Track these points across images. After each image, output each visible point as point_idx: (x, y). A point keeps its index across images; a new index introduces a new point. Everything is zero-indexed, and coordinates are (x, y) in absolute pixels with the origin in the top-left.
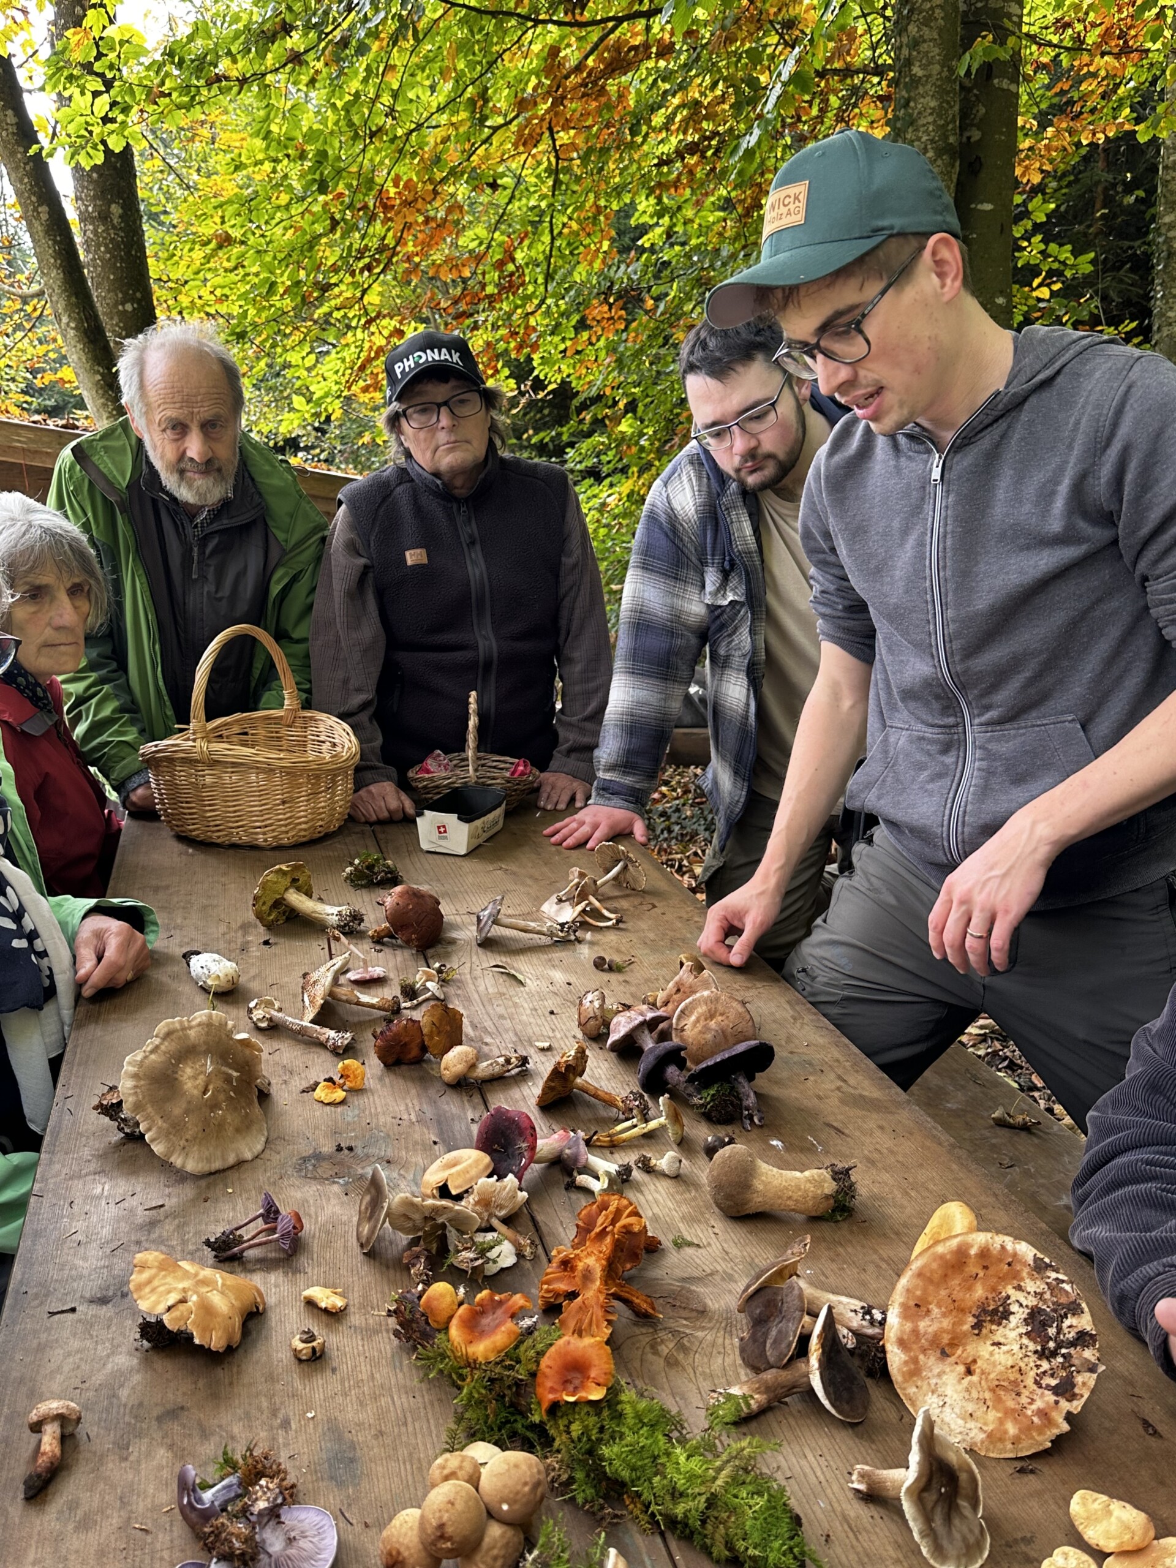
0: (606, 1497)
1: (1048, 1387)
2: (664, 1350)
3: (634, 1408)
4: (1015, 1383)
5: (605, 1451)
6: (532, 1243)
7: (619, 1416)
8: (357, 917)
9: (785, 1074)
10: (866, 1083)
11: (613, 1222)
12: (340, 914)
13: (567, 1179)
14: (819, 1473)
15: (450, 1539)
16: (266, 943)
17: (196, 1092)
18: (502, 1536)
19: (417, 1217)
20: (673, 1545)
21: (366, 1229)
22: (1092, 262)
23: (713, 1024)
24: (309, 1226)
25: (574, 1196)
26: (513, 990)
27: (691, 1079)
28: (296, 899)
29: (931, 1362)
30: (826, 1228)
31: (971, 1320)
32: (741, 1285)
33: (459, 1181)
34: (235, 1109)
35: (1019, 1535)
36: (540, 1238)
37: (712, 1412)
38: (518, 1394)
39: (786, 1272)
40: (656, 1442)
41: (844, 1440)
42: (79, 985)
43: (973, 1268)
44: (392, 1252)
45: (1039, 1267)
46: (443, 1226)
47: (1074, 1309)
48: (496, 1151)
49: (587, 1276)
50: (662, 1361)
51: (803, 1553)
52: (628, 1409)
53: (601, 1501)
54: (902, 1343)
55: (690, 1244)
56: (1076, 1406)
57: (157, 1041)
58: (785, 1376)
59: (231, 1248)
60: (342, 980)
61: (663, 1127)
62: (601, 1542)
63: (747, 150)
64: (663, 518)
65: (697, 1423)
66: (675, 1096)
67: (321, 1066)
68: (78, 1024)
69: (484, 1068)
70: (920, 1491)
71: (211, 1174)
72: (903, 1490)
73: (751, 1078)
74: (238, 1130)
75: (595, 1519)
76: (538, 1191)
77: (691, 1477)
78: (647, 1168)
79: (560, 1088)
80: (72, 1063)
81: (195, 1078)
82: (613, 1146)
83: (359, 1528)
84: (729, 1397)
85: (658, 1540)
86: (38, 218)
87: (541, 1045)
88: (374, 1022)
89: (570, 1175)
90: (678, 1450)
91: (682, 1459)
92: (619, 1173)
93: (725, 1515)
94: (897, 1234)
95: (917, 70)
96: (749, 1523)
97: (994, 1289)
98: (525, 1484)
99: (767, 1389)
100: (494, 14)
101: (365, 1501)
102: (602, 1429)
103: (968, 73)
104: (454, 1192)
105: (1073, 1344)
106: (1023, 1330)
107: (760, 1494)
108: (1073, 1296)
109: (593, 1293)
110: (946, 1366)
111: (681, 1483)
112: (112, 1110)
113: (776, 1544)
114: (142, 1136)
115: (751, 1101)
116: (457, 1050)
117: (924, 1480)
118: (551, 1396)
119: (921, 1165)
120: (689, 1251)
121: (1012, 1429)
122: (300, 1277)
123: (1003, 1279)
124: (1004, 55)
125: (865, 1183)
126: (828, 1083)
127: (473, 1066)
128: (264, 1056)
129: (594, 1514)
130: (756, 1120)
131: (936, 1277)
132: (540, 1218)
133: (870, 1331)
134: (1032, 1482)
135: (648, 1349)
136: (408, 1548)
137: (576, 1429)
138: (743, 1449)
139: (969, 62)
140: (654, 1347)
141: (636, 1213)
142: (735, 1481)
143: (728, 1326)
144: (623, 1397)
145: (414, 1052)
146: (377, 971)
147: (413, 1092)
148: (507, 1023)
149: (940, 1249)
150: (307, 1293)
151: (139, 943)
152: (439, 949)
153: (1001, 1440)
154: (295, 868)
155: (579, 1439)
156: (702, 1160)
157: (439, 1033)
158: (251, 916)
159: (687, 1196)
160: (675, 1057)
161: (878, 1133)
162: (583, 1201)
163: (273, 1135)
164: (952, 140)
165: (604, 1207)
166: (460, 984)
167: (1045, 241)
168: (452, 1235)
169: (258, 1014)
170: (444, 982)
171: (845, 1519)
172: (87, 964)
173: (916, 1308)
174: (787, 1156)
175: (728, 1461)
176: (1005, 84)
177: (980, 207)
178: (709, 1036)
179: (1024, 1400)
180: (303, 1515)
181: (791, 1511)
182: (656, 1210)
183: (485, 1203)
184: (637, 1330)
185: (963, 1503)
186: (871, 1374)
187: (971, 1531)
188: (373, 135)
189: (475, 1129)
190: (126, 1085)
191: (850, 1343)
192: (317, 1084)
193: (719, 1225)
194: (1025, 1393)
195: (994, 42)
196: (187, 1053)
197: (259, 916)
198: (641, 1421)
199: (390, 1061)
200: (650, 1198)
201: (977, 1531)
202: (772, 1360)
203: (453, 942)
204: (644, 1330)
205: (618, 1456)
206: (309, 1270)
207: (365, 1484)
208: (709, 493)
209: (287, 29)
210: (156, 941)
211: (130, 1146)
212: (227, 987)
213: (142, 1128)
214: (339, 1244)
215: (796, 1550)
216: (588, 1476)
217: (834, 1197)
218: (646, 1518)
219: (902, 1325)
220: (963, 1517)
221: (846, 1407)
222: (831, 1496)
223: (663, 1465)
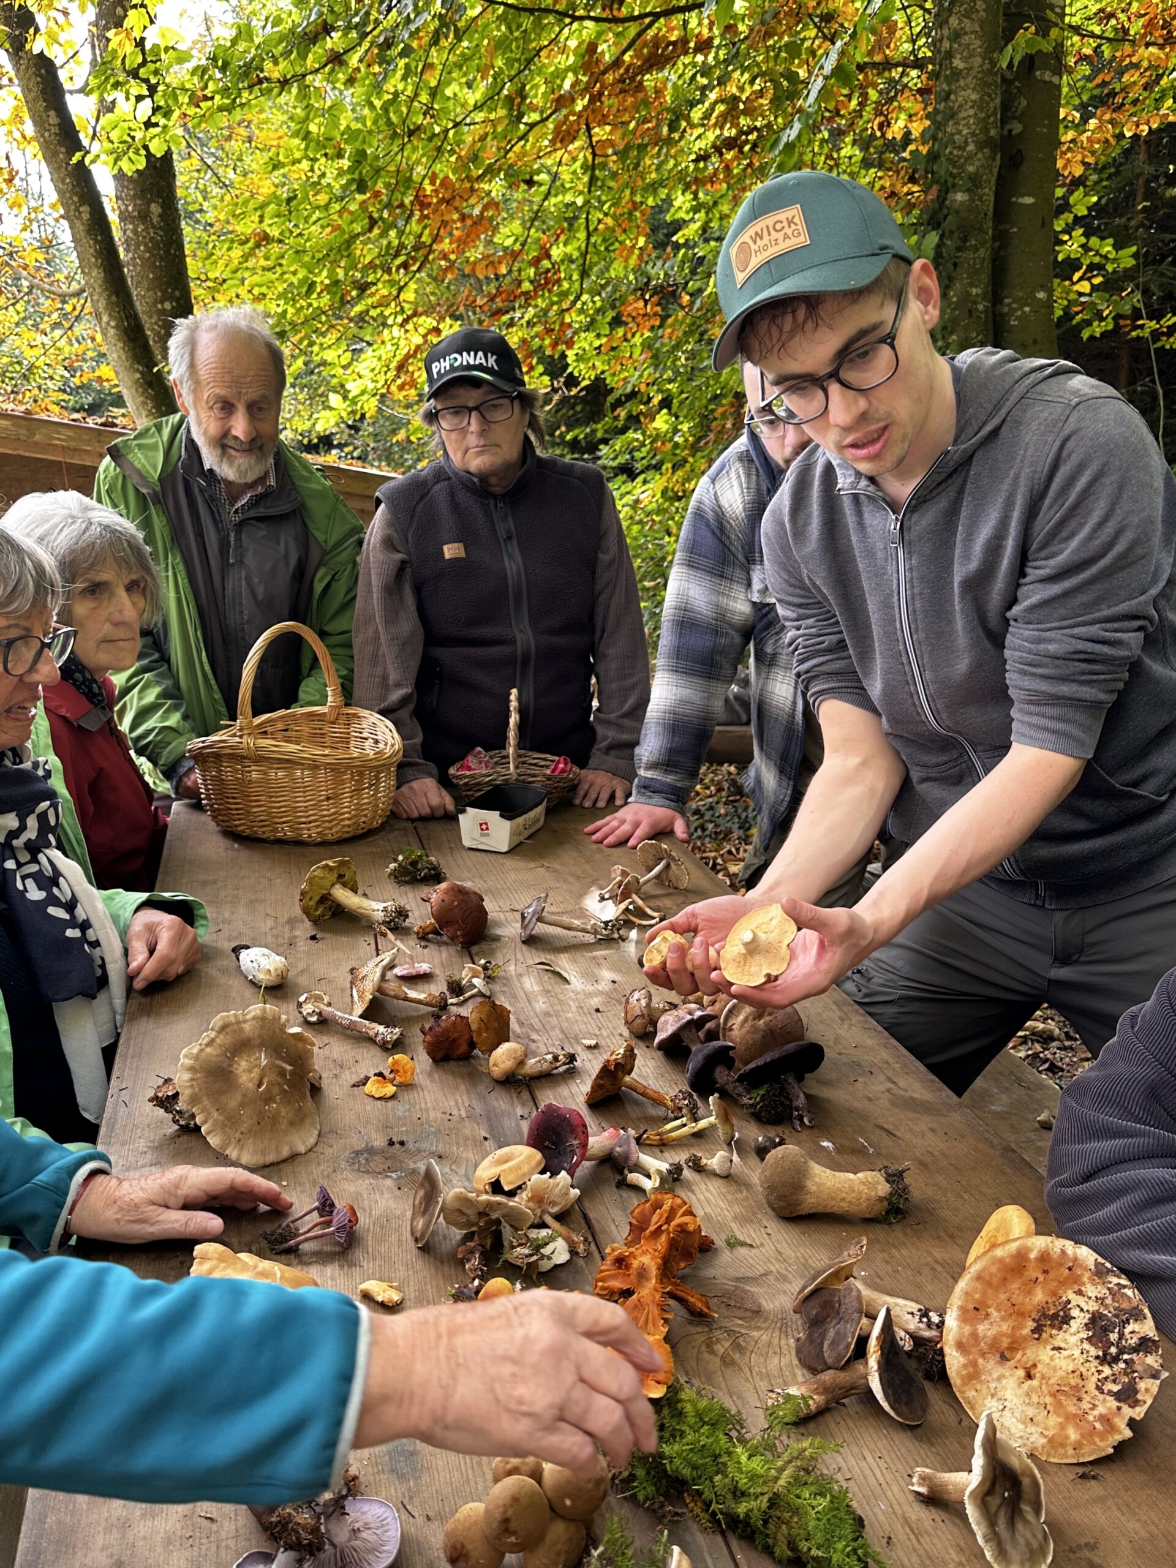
0: (666, 1495)
1: (1110, 1393)
2: (720, 1349)
3: (694, 1406)
4: (1076, 1388)
5: (666, 1449)
6: (586, 1240)
7: (680, 1415)
8: (402, 913)
9: (834, 1075)
10: (917, 1085)
11: (668, 1221)
12: (385, 910)
13: (618, 1177)
14: (879, 1475)
15: (514, 1533)
16: (313, 938)
17: (250, 1085)
18: (566, 1533)
19: (471, 1213)
20: (735, 1544)
21: (420, 1223)
22: (1135, 256)
23: (760, 1024)
24: (363, 1220)
25: (625, 1194)
26: (558, 987)
27: (741, 1079)
28: (342, 895)
29: (990, 1366)
30: (879, 1230)
31: (1031, 1325)
32: (796, 1287)
33: (511, 1177)
34: (289, 1102)
35: (1083, 1541)
36: (592, 1234)
37: (771, 1412)
39: (843, 1274)
40: (717, 1440)
41: (903, 1442)
42: (131, 978)
43: (1033, 1273)
44: (446, 1247)
45: (1100, 1273)
46: (498, 1222)
47: (1137, 1315)
48: (547, 1147)
49: (642, 1274)
50: (718, 1361)
51: (866, 1554)
52: (688, 1408)
53: (662, 1499)
54: (960, 1346)
55: (743, 1244)
56: (1139, 1413)
57: (213, 1034)
58: (843, 1377)
59: (287, 1241)
60: (389, 975)
61: (712, 1126)
62: (664, 1539)
63: (787, 144)
64: (710, 515)
65: (756, 1424)
66: (724, 1095)
67: (370, 1062)
68: (131, 1016)
69: (532, 1065)
70: (985, 1495)
71: (265, 1166)
72: (967, 1492)
73: (800, 1079)
74: (292, 1124)
75: (657, 1517)
76: (589, 1187)
77: (753, 1477)
78: (698, 1167)
79: (609, 1087)
80: (126, 1056)
81: (250, 1071)
82: (663, 1145)
83: (420, 1520)
84: (788, 1398)
85: (719, 1539)
86: (79, 218)
87: (588, 1042)
88: (421, 1017)
89: (621, 1172)
90: (739, 1450)
91: (744, 1459)
92: (669, 1172)
93: (787, 1515)
94: (952, 1237)
95: (958, 63)
96: (812, 1524)
97: (1054, 1294)
98: (589, 1481)
99: (825, 1390)
100: (531, 11)
101: (426, 1495)
103: (1010, 65)
104: (506, 1188)
105: (1135, 1350)
106: (1084, 1335)
107: (822, 1494)
108: (1135, 1302)
109: (649, 1291)
110: (1005, 1370)
111: (743, 1481)
112: (166, 1102)
113: (840, 1546)
114: (197, 1129)
115: (801, 1101)
116: (505, 1047)
117: (988, 1484)
119: (973, 1169)
120: (743, 1251)
121: (1073, 1434)
122: (356, 1272)
123: (1064, 1283)
124: (1047, 47)
125: (918, 1186)
126: (878, 1086)
127: (521, 1063)
128: (316, 1050)
129: (654, 1511)
130: (806, 1121)
131: (995, 1281)
132: (592, 1215)
133: (927, 1334)
134: (1094, 1488)
135: (703, 1348)
136: (471, 1541)
138: (804, 1450)
139: (1011, 54)
140: (710, 1345)
141: (690, 1213)
142: (798, 1482)
143: (784, 1328)
144: (683, 1396)
145: (463, 1048)
146: (424, 967)
147: (462, 1087)
148: (554, 1021)
149: (999, 1252)
150: (363, 1286)
151: (190, 937)
152: (484, 946)
153: (1063, 1445)
154: (342, 864)
156: (754, 1160)
157: (487, 1029)
158: (298, 911)
159: (739, 1196)
160: (723, 1057)
161: (930, 1135)
162: (634, 1200)
163: (326, 1129)
164: (993, 132)
165: (658, 1206)
166: (507, 981)
167: (1086, 235)
168: (507, 1231)
169: (308, 1008)
170: (489, 979)
171: (906, 1521)
172: (139, 956)
173: (975, 1311)
174: (838, 1158)
175: (790, 1462)
176: (1047, 76)
177: (1021, 200)
178: (757, 1036)
179: (1085, 1405)
180: (366, 1507)
181: (853, 1513)
182: (708, 1210)
183: (538, 1199)
184: (693, 1329)
185: (1026, 1508)
186: (928, 1376)
187: (1034, 1536)
188: (411, 133)
189: (525, 1126)
190: (182, 1079)
191: (908, 1345)
192: (367, 1079)
193: (773, 1226)
194: (1087, 1398)
195: (1037, 33)
196: (241, 1046)
197: (306, 911)
198: (701, 1420)
199: (439, 1056)
200: (701, 1197)
201: (1040, 1536)
202: (830, 1361)
203: (497, 939)
204: (699, 1329)
205: (679, 1454)
206: (365, 1264)
207: (425, 1478)
208: (759, 490)
209: (327, 29)
210: (204, 934)
211: (185, 1138)
212: (278, 981)
213: (198, 1120)
214: (393, 1238)
215: (860, 1552)
216: (648, 1473)
217: (888, 1198)
218: (707, 1516)
219: (960, 1327)
220: (1026, 1522)
221: (905, 1409)
222: (892, 1498)
223: (724, 1464)
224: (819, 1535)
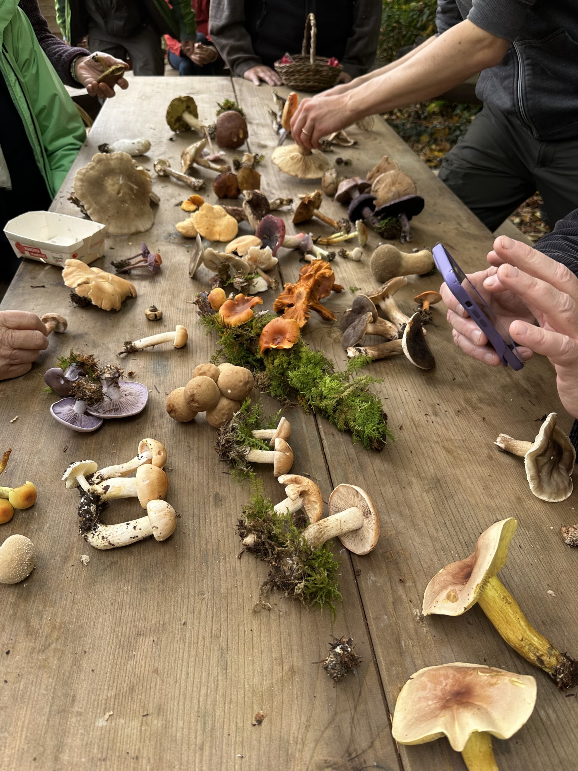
0: (289, 396)
2: (334, 336)
3: (307, 354)
5: (290, 374)
6: (276, 282)
7: (299, 359)
9: (428, 220)
11: (316, 271)
13: (301, 257)
14: (403, 398)
15: (197, 402)
16: (172, 139)
17: (114, 193)
18: (228, 405)
19: (217, 262)
20: (319, 420)
21: (192, 266)
23: (393, 189)
24: (165, 263)
25: (302, 264)
27: (377, 214)
28: (189, 119)
33: (243, 249)
34: (135, 205)
36: (281, 279)
38: (251, 344)
40: (316, 372)
44: (205, 279)
46: (230, 267)
48: (265, 238)
49: (299, 296)
50: (332, 341)
51: (384, 431)
52: (304, 355)
53: (285, 397)
57: (94, 164)
58: (389, 345)
59: (124, 267)
61: (355, 238)
62: (279, 413)
65: (341, 367)
66: (365, 221)
67: (186, 194)
71: (122, 235)
73: (409, 219)
74: (136, 215)
75: (281, 404)
76: (284, 259)
77: (331, 389)
78: (344, 256)
79: (305, 214)
82: (328, 245)
83: (162, 394)
85: (312, 417)
87: (301, 196)
89: (303, 254)
90: (327, 376)
91: (328, 381)
92: (328, 256)
93: (346, 409)
96: (358, 414)
98: (241, 381)
99: (379, 349)
101: (168, 384)
102: (289, 364)
104: (240, 254)
107: (367, 402)
109: (300, 305)
111: (325, 392)
112: (76, 201)
113: (370, 425)
115: (407, 228)
118: (265, 345)
126: (451, 226)
129: (280, 402)
130: (408, 239)
132: (284, 272)
135: (326, 334)
136: (178, 405)
137: (277, 362)
138: (361, 380)
140: (329, 334)
141: (328, 268)
142: (354, 394)
144: (303, 349)
145: (234, 192)
155: (278, 366)
157: (247, 183)
160: (369, 202)
162: (305, 266)
163: (156, 221)
165: (313, 264)
168: (232, 270)
169: (158, 168)
171: (412, 420)
175: (353, 384)
178: (390, 195)
181: (381, 411)
182: (345, 275)
183: (254, 260)
184: (322, 326)
189: (258, 229)
192: (183, 202)
196: (109, 172)
197: (168, 123)
198: (310, 361)
199: (222, 196)
200: (343, 269)
204: (326, 326)
205: (296, 376)
207: (169, 377)
214: (180, 273)
215: (380, 430)
216: (279, 384)
218: (308, 407)
222: (407, 409)
223: (318, 383)
224: (360, 420)
